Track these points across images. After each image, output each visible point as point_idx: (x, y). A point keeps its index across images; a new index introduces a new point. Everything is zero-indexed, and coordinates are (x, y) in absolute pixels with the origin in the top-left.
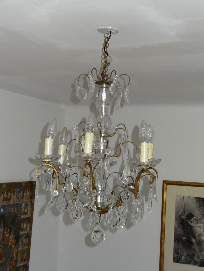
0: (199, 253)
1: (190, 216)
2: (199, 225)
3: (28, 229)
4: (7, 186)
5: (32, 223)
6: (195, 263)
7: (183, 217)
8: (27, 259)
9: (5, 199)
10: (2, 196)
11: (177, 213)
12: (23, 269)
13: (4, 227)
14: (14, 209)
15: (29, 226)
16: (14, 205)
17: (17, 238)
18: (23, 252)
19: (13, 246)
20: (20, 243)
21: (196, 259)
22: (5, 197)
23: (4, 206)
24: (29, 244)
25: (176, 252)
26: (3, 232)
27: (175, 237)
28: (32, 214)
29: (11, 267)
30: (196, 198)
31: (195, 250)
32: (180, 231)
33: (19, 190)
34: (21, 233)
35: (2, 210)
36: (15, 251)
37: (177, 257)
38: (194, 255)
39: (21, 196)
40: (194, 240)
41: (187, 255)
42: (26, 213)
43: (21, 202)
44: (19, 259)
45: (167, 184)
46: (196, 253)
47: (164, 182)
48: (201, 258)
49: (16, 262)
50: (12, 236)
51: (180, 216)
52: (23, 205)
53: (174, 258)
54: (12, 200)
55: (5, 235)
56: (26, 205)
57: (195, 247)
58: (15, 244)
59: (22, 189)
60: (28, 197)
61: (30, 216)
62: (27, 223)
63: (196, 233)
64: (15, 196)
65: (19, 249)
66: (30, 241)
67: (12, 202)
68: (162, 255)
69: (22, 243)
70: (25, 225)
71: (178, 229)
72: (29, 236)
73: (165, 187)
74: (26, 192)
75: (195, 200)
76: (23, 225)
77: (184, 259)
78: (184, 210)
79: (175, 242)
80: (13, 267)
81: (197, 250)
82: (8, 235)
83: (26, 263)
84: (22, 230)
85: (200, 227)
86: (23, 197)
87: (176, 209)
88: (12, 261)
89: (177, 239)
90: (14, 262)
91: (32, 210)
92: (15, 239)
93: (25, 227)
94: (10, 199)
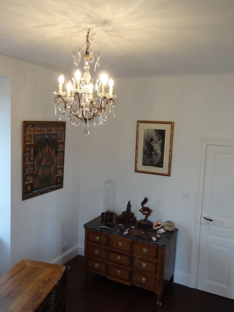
0: (156, 160)
1: (152, 140)
2: (156, 144)
3: (63, 148)
4: (49, 123)
5: (65, 145)
6: (154, 165)
7: (148, 141)
8: (63, 164)
9: (48, 130)
10: (47, 128)
11: (144, 138)
12: (61, 170)
13: (49, 145)
14: (54, 136)
15: (63, 147)
16: (54, 134)
17: (57, 152)
18: (60, 160)
19: (54, 156)
20: (58, 155)
21: (154, 163)
22: (49, 129)
23: (48, 134)
24: (63, 156)
25: (144, 159)
26: (48, 148)
27: (143, 152)
28: (64, 140)
29: (54, 167)
30: (155, 130)
31: (153, 158)
32: (146, 148)
33: (56, 126)
34: (58, 150)
35: (47, 136)
36: (56, 159)
37: (145, 162)
38: (153, 161)
39: (58, 129)
40: (153, 153)
41: (150, 161)
42: (61, 139)
43: (58, 133)
44: (58, 164)
45: (139, 122)
46: (154, 160)
47: (138, 121)
48: (157, 162)
49: (56, 165)
50: (53, 151)
51: (146, 140)
52: (59, 134)
53: (143, 163)
54: (52, 131)
55: (49, 150)
56: (61, 135)
57: (154, 156)
58: (56, 155)
59: (58, 126)
60: (61, 130)
61: (63, 141)
62: (62, 145)
63: (154, 149)
64: (54, 129)
65: (58, 159)
66: (64, 155)
67: (52, 132)
68: (136, 162)
69: (59, 155)
70: (61, 146)
71: (145, 147)
72: (63, 152)
73: (138, 124)
74: (61, 128)
75: (154, 131)
76: (60, 145)
77: (148, 163)
78: (148, 137)
79: (143, 154)
80: (55, 167)
81: (155, 159)
82: (51, 150)
83: (62, 166)
84: (59, 148)
85: (157, 146)
86: (59, 130)
87: (144, 136)
88: (54, 165)
89: (145, 152)
90: (55, 165)
91: (65, 138)
92: (55, 153)
93: (61, 147)
94: (51, 131)
